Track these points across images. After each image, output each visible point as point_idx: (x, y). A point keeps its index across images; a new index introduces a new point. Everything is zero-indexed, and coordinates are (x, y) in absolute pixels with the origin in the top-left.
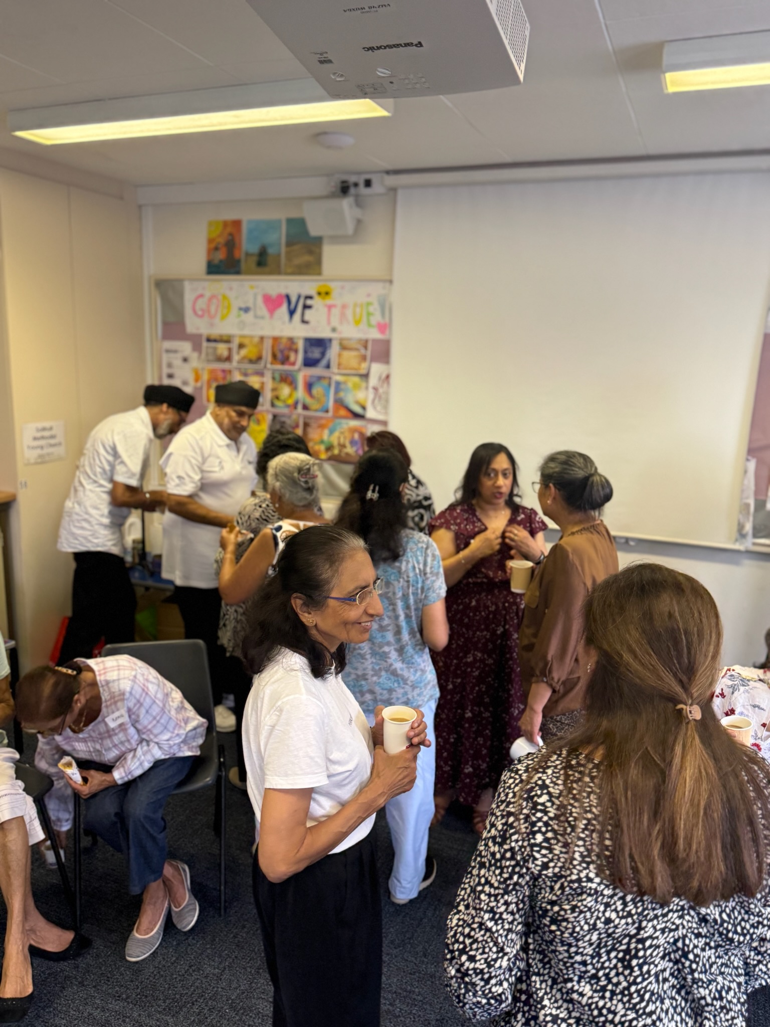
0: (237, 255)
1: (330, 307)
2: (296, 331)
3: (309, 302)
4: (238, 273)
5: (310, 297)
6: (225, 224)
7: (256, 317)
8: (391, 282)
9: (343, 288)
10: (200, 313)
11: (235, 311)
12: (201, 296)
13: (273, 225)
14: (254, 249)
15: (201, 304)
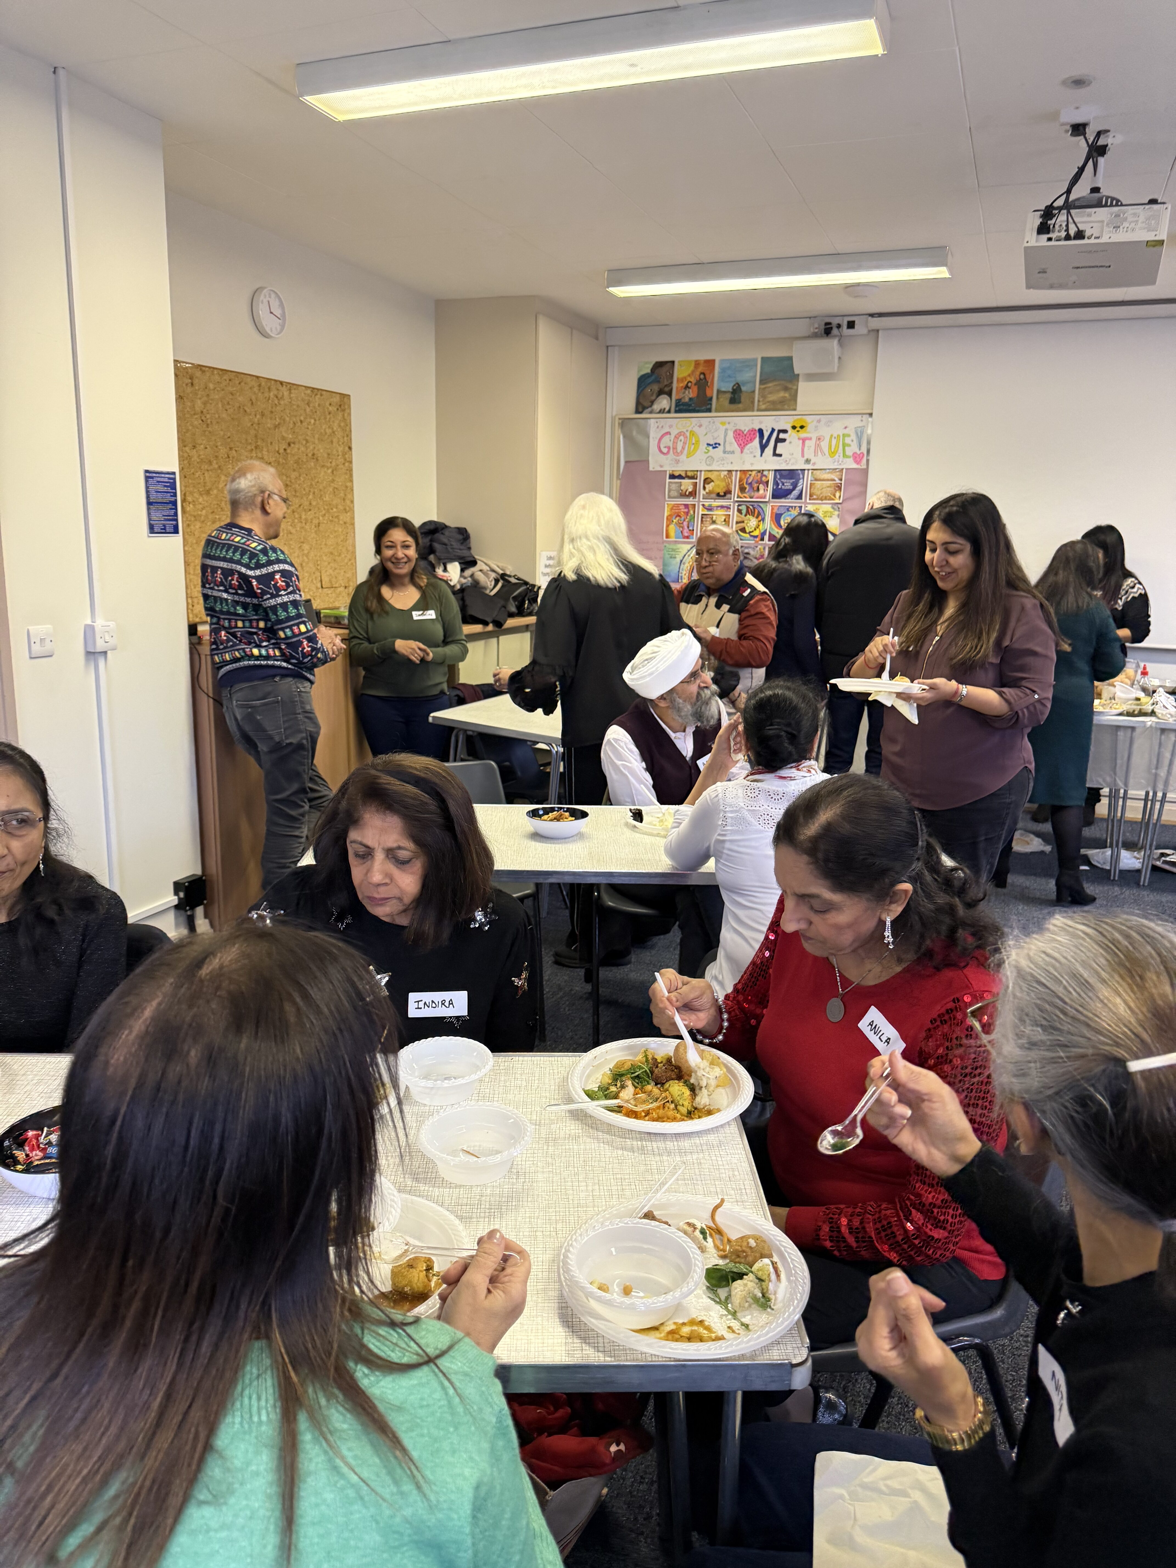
0: (708, 393)
1: (804, 440)
2: (768, 463)
3: (782, 436)
4: (709, 410)
5: (785, 431)
6: (697, 363)
7: (725, 452)
8: (871, 415)
9: (819, 421)
10: (665, 450)
11: (703, 447)
12: (668, 433)
13: (748, 364)
14: (728, 387)
15: (666, 441)
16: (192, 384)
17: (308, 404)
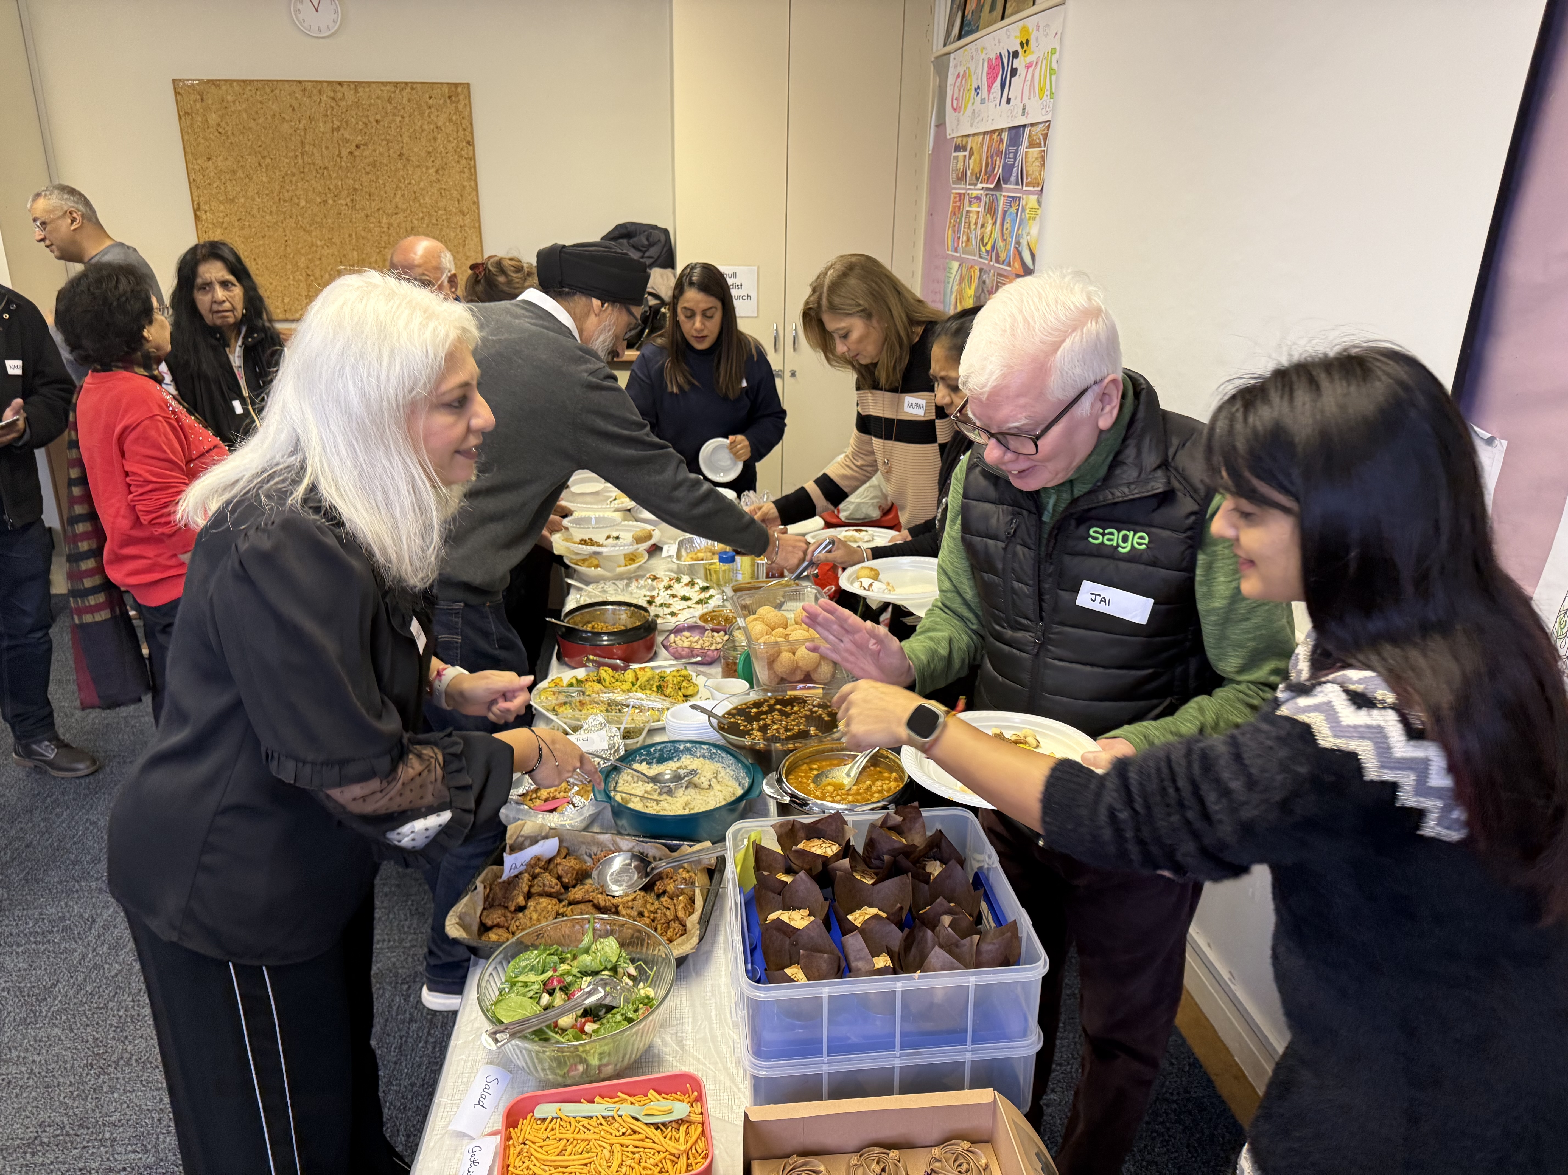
10: (955, 104)
16: (202, 100)
17: (389, 101)
